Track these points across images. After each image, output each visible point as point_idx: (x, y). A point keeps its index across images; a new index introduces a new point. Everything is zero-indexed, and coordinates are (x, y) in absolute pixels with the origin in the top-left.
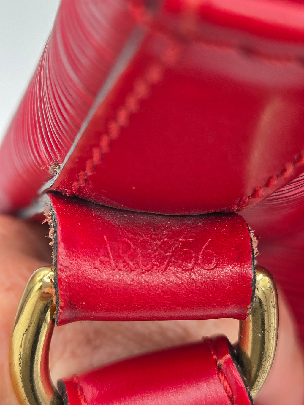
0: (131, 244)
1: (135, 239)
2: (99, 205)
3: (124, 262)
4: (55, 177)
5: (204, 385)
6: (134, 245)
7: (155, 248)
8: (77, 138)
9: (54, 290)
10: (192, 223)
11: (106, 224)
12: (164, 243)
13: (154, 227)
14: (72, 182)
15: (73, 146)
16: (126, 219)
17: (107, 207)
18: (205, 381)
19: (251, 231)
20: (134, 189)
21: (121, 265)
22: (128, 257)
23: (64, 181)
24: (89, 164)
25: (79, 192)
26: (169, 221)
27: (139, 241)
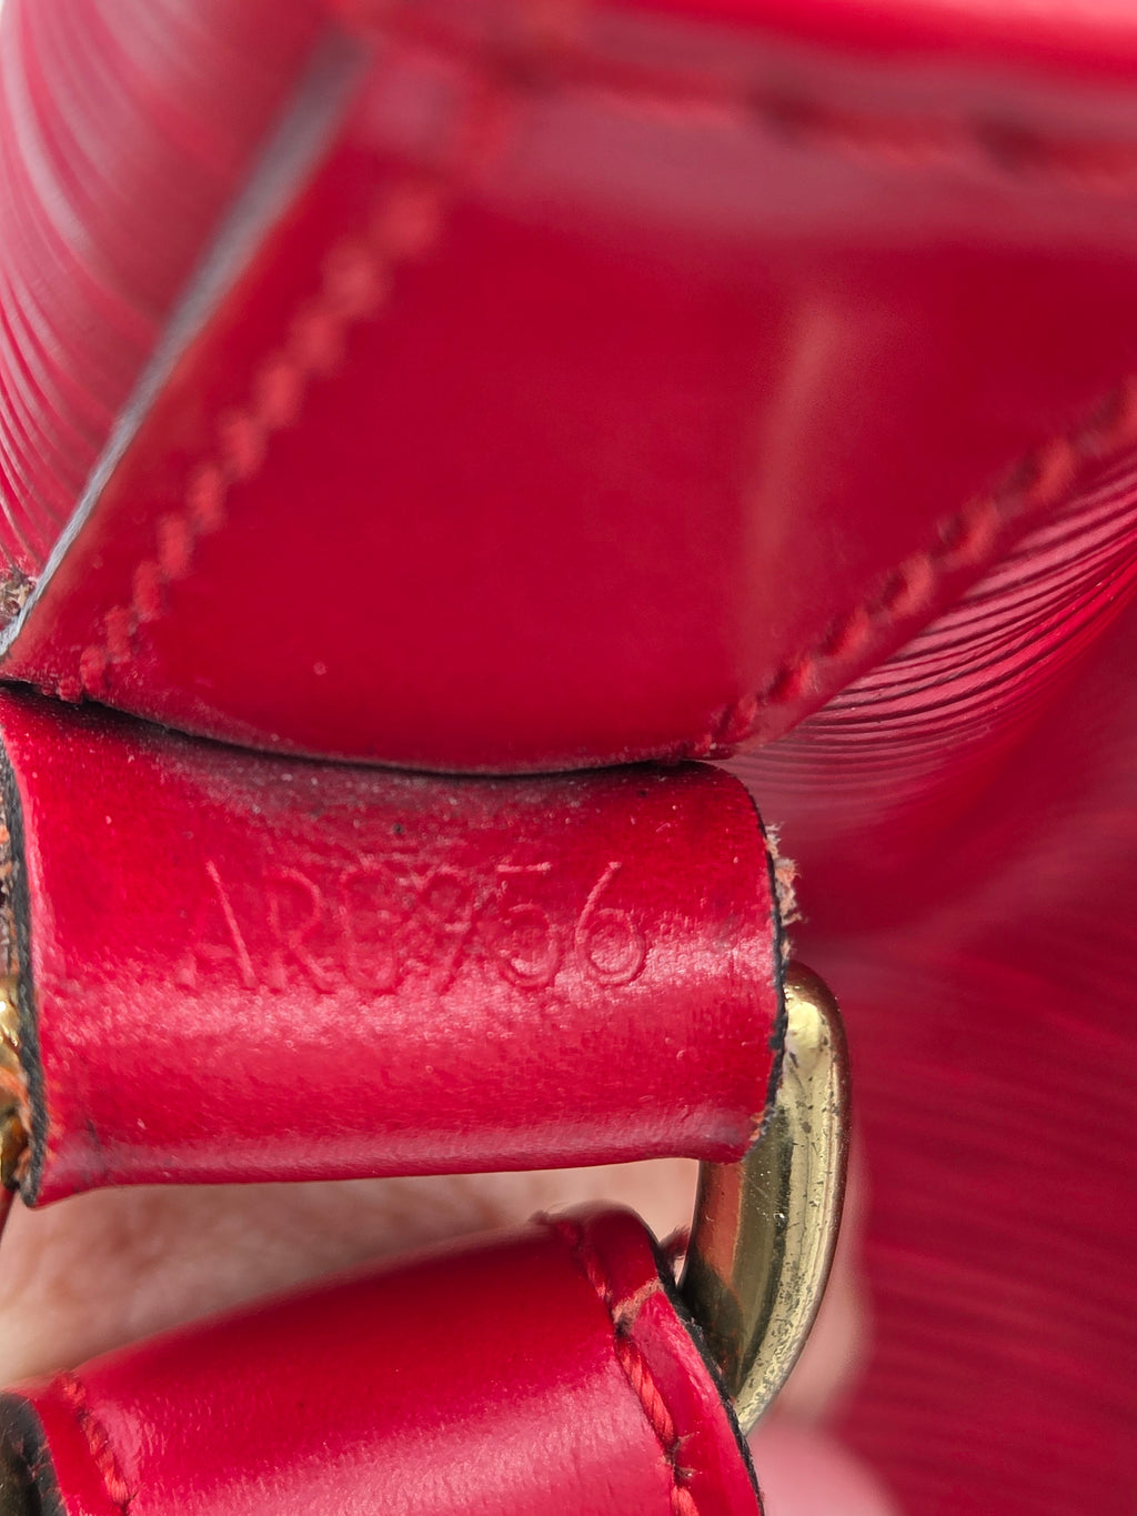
0: (316, 890)
1: (329, 869)
2: (183, 736)
3: (290, 959)
4: (11, 627)
5: (568, 1399)
6: (325, 893)
7: (405, 904)
8: (97, 477)
9: (23, 1078)
10: (544, 801)
11: (212, 816)
12: (439, 882)
13: (400, 821)
14: (79, 648)
15: (80, 510)
16: (291, 793)
17: (214, 745)
18: (570, 1385)
19: (768, 828)
20: (319, 672)
21: (280, 974)
22: (305, 940)
23: (47, 645)
24: (145, 578)
25: (107, 686)
26: (456, 796)
27: (343, 877)
